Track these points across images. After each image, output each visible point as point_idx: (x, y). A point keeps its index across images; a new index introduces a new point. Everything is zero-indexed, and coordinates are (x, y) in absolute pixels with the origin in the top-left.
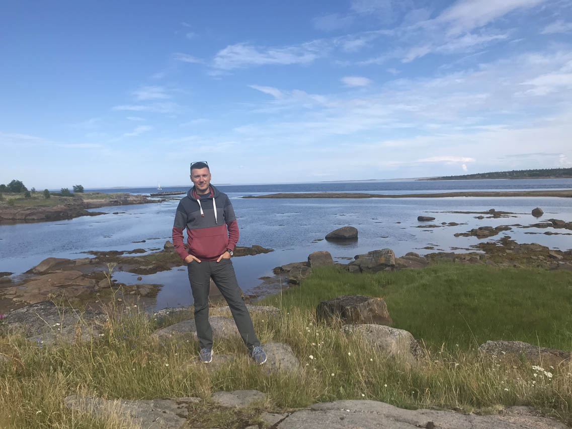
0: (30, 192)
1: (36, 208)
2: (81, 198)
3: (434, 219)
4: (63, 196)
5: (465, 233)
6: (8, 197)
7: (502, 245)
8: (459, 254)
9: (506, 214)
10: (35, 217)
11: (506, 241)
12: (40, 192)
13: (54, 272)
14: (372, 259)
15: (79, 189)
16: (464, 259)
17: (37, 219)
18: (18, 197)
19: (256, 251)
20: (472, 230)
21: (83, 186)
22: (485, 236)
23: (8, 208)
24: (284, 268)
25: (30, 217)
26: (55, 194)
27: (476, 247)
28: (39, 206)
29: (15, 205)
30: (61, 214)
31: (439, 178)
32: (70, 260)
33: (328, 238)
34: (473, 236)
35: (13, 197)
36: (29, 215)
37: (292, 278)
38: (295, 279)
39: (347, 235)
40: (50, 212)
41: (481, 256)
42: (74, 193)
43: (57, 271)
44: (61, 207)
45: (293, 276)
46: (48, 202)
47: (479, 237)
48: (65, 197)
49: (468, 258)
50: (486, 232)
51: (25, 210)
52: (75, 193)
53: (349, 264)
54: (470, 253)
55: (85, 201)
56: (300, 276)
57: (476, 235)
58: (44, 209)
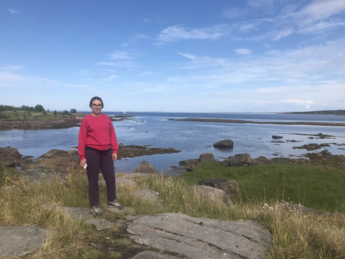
0: (46, 111)
1: (49, 121)
2: (74, 117)
3: (282, 137)
4: (64, 115)
5: (300, 147)
6: (34, 114)
7: (321, 155)
8: (292, 159)
9: (328, 136)
10: (48, 126)
11: (325, 153)
12: (52, 112)
13: (56, 157)
14: (237, 159)
15: (74, 111)
16: (295, 162)
17: (49, 128)
18: (39, 114)
19: (171, 152)
20: (305, 145)
21: (76, 109)
22: (312, 149)
23: (34, 120)
24: (185, 162)
25: (45, 126)
26: (60, 113)
27: (305, 155)
28: (50, 120)
29: (38, 119)
30: (63, 125)
31: (291, 113)
32: (64, 151)
33: (214, 146)
34: (304, 149)
35: (37, 114)
36: (45, 125)
37: (189, 168)
38: (191, 168)
39: (226, 145)
40: (57, 123)
41: (306, 161)
42: (70, 113)
43: (57, 157)
44: (63, 121)
45: (189, 167)
46: (56, 118)
47: (308, 149)
48: (66, 116)
49: (297, 161)
50: (313, 147)
51: (43, 122)
52: (72, 113)
53: (224, 161)
54: (299, 159)
55: (77, 118)
56: (194, 167)
57: (306, 148)
58: (53, 121)
